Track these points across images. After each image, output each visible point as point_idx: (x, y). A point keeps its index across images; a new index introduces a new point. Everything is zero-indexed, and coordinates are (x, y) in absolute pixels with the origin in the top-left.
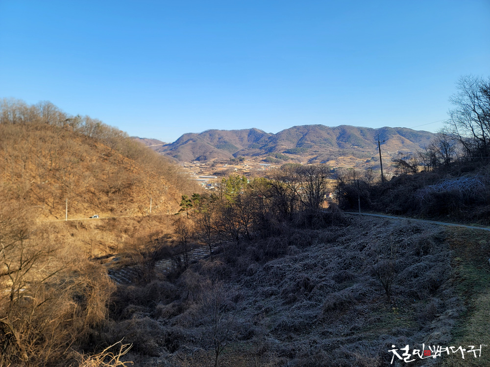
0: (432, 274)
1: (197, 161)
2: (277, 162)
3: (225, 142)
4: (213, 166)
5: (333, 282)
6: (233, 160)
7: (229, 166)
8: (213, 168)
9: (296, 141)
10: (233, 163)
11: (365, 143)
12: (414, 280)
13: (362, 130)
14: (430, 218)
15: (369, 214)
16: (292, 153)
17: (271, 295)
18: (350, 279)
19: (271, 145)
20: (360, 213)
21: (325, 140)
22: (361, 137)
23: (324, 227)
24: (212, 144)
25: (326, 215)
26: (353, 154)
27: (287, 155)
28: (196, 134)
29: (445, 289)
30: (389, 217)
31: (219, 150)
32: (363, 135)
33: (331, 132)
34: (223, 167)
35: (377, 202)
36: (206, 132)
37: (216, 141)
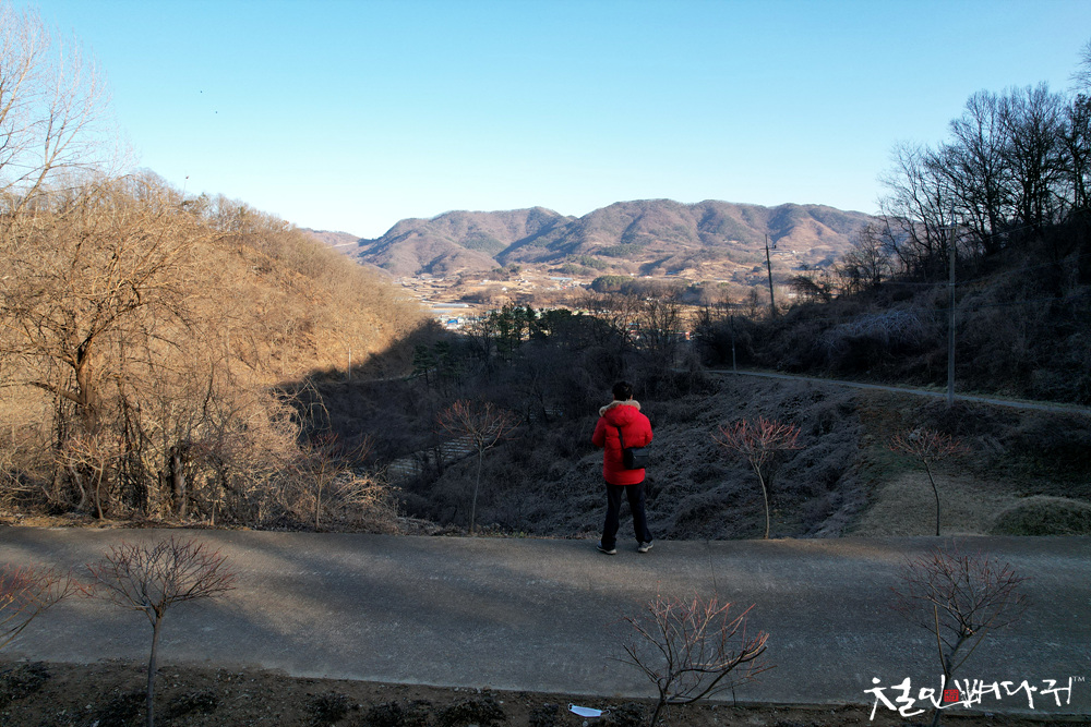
0: (831, 461)
1: (428, 275)
2: (585, 274)
3: (482, 236)
4: (459, 283)
5: (690, 482)
6: (498, 270)
7: (491, 282)
8: (460, 287)
9: (619, 231)
10: (499, 276)
11: (752, 236)
12: (807, 470)
13: (744, 210)
14: (842, 377)
15: (749, 373)
16: (612, 256)
17: (593, 507)
18: (716, 476)
19: (571, 239)
20: (735, 371)
21: (676, 229)
22: (743, 223)
23: (675, 396)
24: (456, 239)
25: (680, 375)
26: (730, 256)
27: (604, 258)
28: (424, 220)
29: (847, 479)
30: (781, 377)
31: (470, 252)
32: (748, 220)
33: (687, 213)
34: (478, 285)
35: (764, 352)
36: (444, 215)
37: (463, 233)
